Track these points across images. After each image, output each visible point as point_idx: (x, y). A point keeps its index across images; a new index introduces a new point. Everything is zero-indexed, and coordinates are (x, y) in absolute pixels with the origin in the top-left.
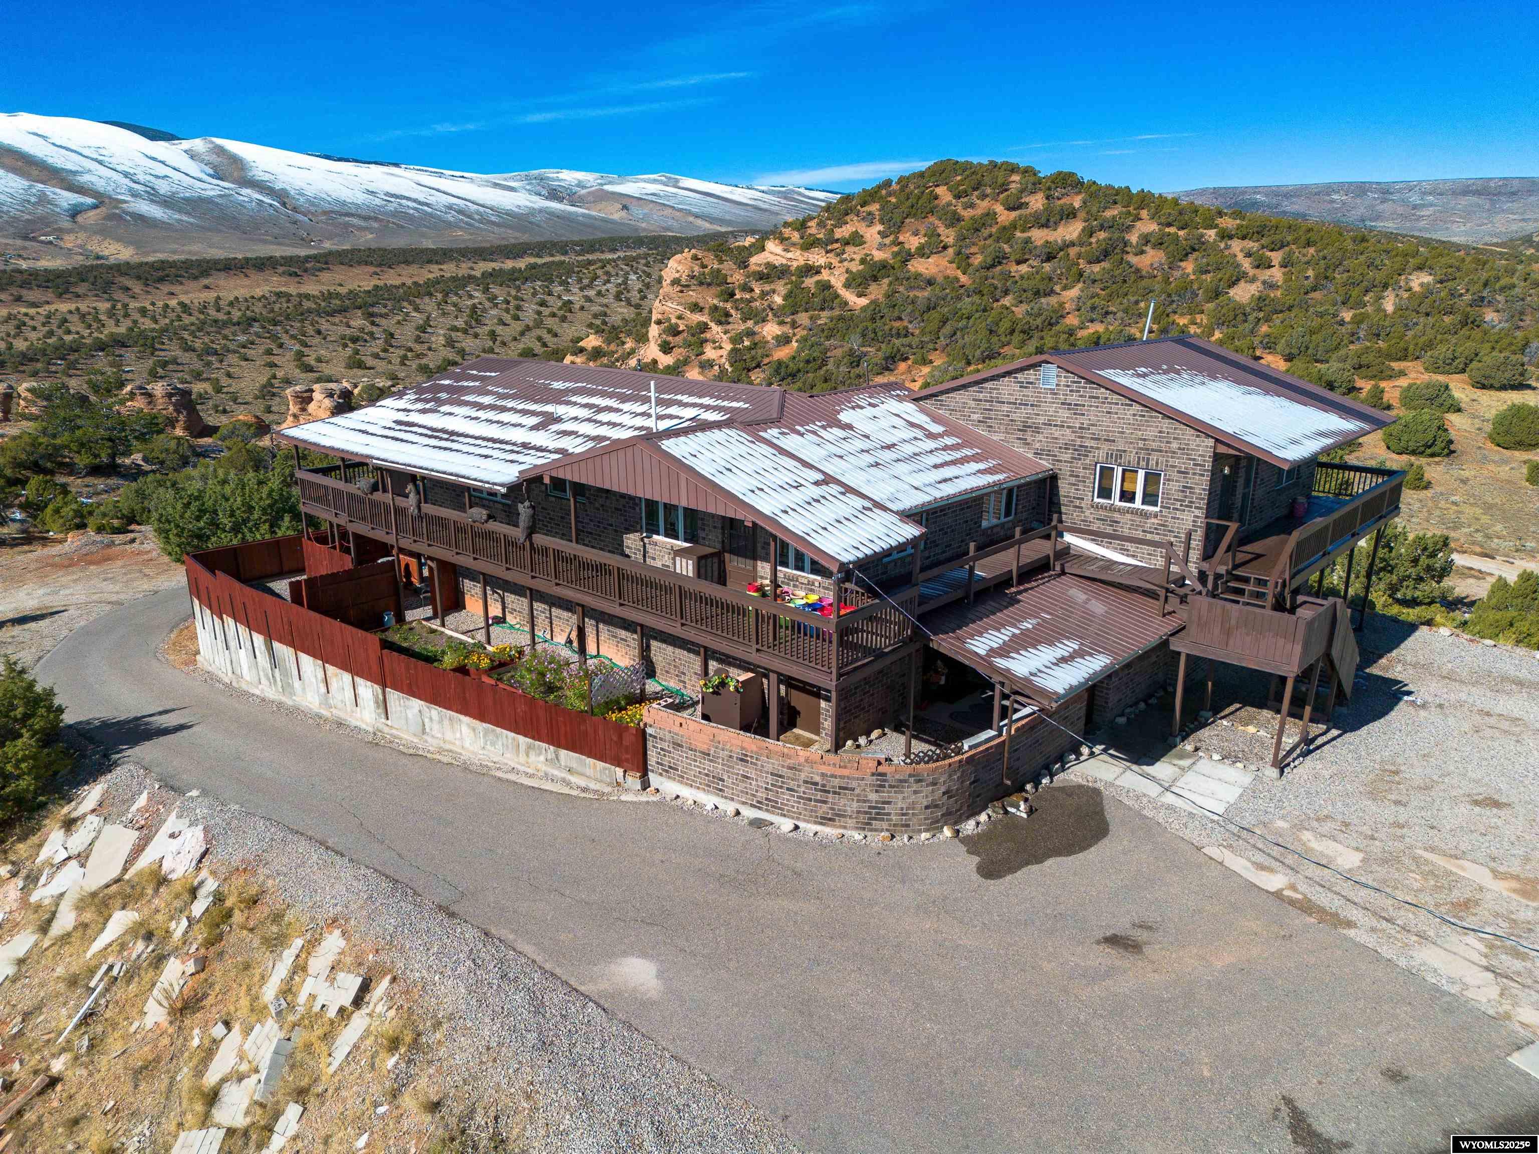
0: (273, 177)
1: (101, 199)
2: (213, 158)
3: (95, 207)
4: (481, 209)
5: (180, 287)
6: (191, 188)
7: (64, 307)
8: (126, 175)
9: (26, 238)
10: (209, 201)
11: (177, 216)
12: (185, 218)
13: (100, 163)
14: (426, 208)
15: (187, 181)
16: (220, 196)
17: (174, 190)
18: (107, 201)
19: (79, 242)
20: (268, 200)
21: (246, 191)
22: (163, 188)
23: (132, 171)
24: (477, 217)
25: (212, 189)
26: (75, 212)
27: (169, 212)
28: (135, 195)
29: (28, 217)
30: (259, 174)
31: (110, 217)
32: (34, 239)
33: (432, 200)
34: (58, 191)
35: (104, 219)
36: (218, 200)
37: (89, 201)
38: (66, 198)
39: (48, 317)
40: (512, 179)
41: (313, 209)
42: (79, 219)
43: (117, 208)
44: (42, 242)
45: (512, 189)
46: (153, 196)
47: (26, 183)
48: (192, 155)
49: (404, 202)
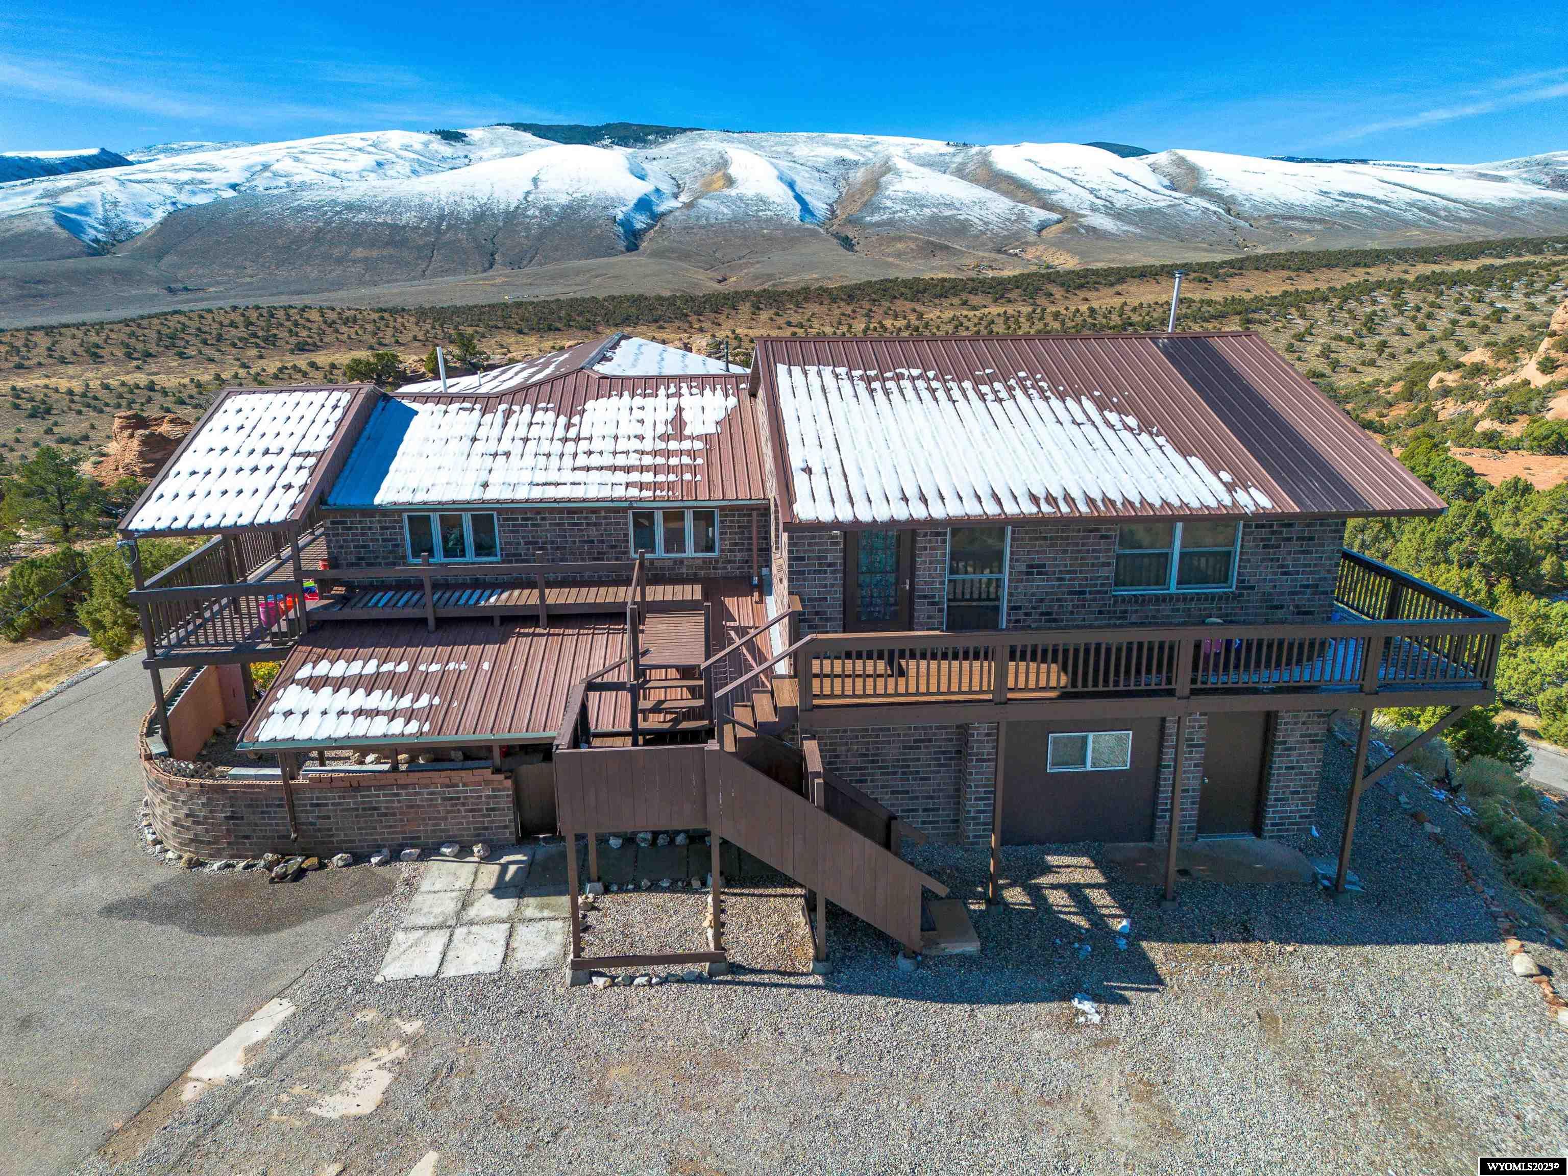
0: (1224, 184)
1: (1065, 213)
2: (1173, 170)
3: (1059, 222)
4: (1451, 205)
5: (1095, 293)
6: (1144, 200)
7: (995, 310)
8: (1092, 191)
9: (999, 251)
10: (1158, 211)
11: (1125, 228)
12: (1132, 229)
13: (1073, 181)
14: (1383, 207)
15: (1143, 193)
16: (1169, 206)
17: (1129, 203)
18: (1070, 215)
19: (1039, 253)
20: (1213, 208)
21: (1195, 200)
22: (1120, 201)
23: (1097, 187)
24: (1443, 213)
25: (1162, 200)
26: (1042, 227)
27: (1119, 223)
28: (1094, 209)
29: (1005, 233)
30: (1211, 182)
31: (1069, 230)
32: (1005, 252)
33: (1393, 197)
34: (1034, 209)
35: (1063, 232)
36: (1168, 211)
37: (1055, 216)
38: (1038, 215)
39: (981, 319)
40: (1506, 167)
41: (1256, 214)
42: (1044, 233)
43: (1076, 222)
44: (1011, 255)
45: (1502, 179)
46: (1111, 210)
47: (1012, 204)
48: (1154, 168)
49: (1360, 201)
